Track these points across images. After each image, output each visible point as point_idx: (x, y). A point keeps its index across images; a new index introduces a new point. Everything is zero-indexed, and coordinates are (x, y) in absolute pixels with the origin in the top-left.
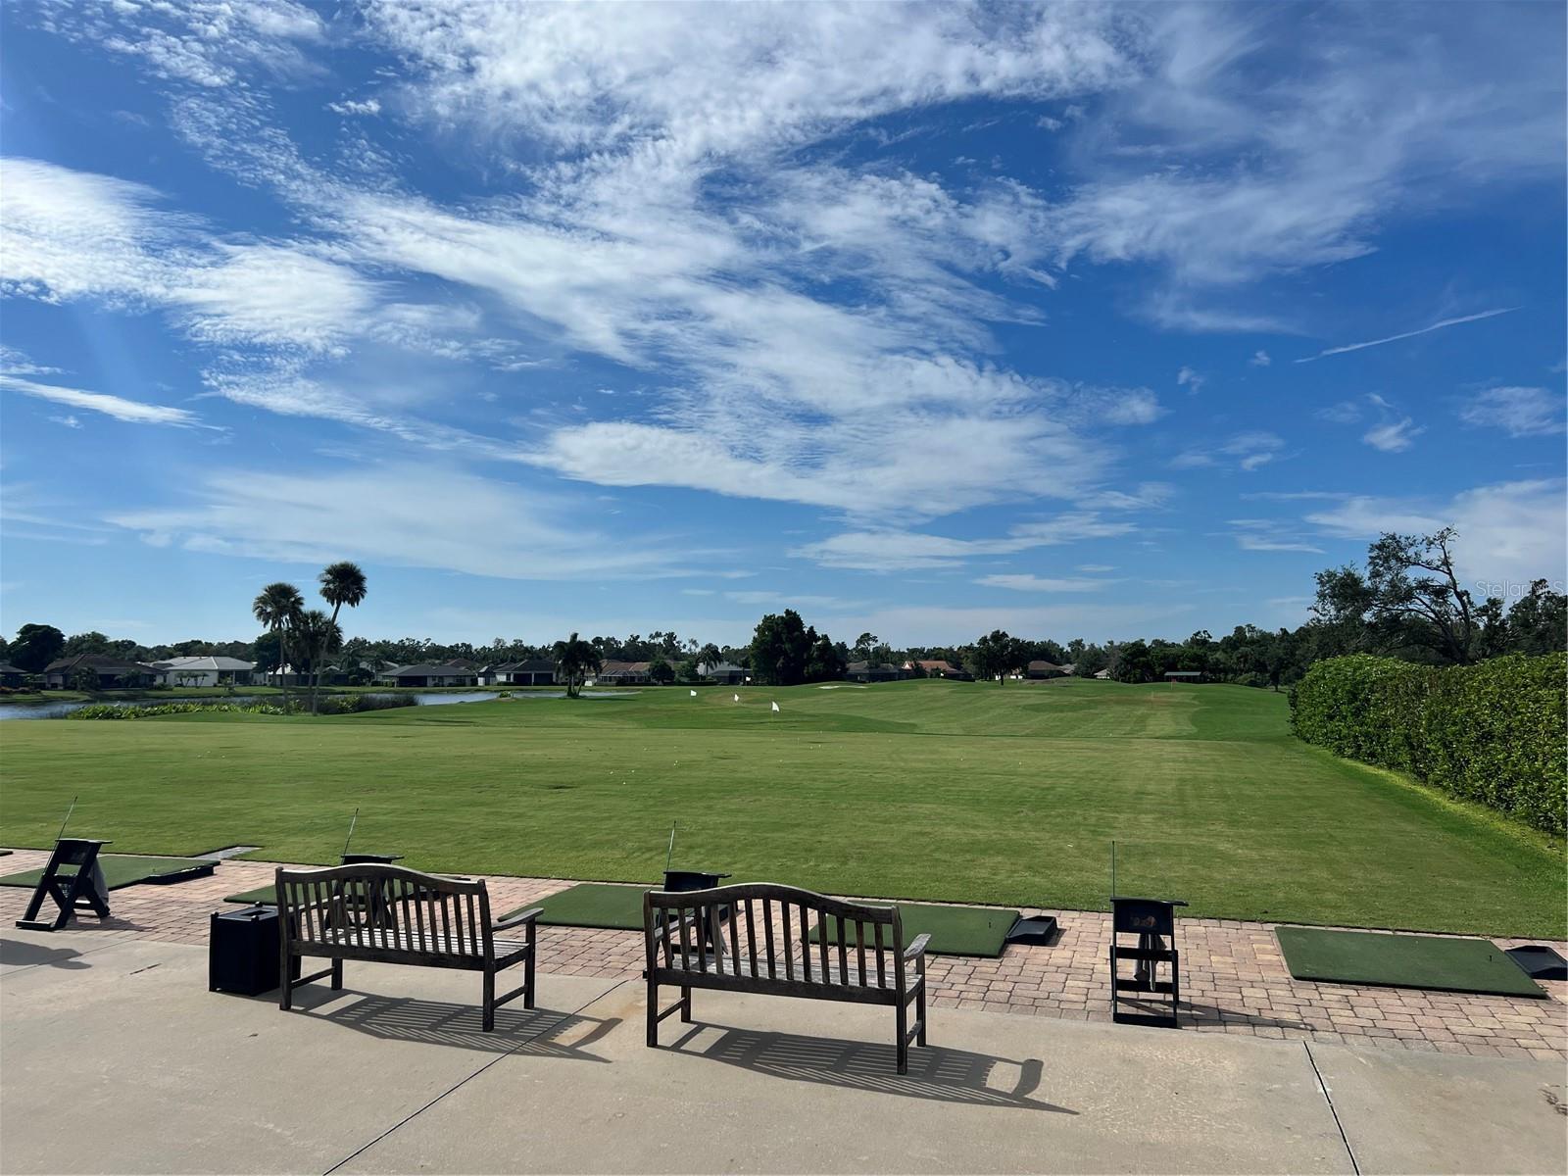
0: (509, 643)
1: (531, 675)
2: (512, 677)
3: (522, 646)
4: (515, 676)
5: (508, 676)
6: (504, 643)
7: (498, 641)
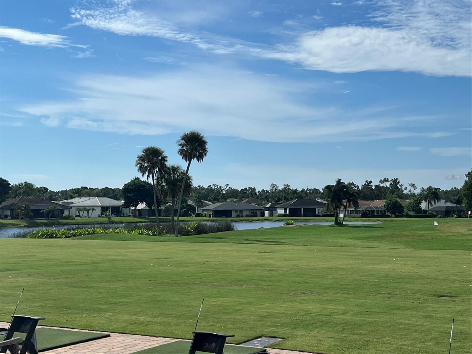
0: (281, 187)
1: (301, 209)
2: (288, 211)
3: (289, 189)
4: (290, 209)
5: (285, 210)
6: (277, 187)
7: (273, 186)
